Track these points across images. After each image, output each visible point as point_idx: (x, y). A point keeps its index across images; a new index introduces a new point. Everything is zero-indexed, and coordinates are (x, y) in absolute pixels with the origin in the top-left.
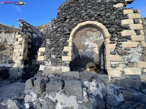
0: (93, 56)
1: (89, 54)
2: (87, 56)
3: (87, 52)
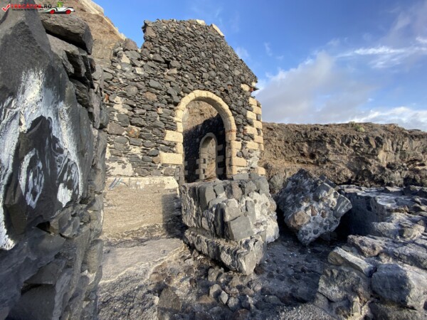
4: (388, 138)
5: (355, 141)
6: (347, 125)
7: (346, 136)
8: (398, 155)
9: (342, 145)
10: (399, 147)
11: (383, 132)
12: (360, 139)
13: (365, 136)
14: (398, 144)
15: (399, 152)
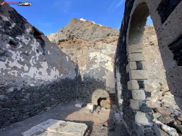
0: (104, 77)
1: (97, 73)
2: (93, 77)
3: (93, 70)
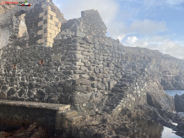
4: (154, 58)
5: (138, 58)
6: (135, 48)
7: (134, 55)
8: (158, 68)
9: (132, 60)
10: (159, 63)
11: (152, 54)
12: (141, 57)
13: (143, 56)
14: (158, 62)
15: (159, 66)
